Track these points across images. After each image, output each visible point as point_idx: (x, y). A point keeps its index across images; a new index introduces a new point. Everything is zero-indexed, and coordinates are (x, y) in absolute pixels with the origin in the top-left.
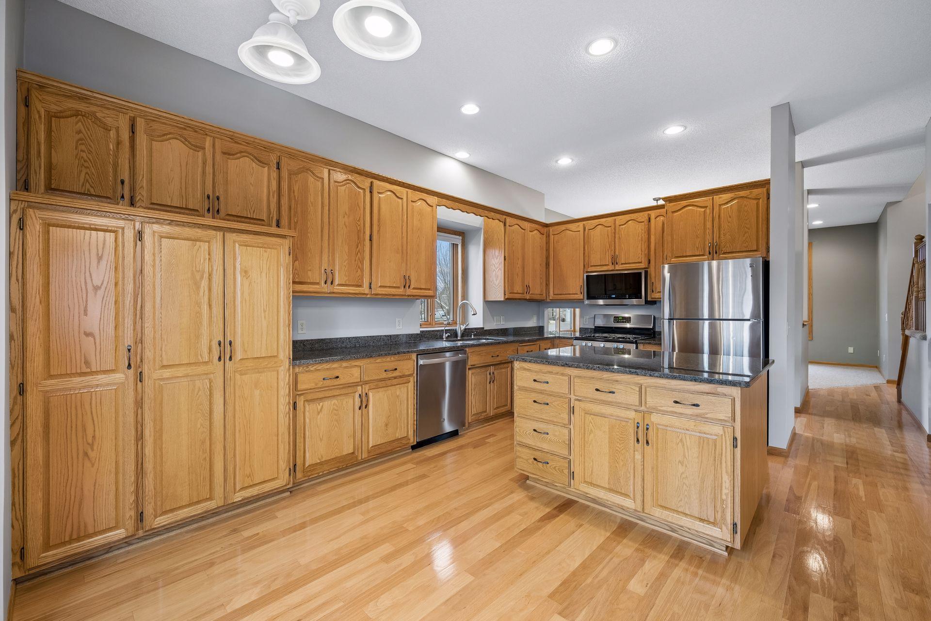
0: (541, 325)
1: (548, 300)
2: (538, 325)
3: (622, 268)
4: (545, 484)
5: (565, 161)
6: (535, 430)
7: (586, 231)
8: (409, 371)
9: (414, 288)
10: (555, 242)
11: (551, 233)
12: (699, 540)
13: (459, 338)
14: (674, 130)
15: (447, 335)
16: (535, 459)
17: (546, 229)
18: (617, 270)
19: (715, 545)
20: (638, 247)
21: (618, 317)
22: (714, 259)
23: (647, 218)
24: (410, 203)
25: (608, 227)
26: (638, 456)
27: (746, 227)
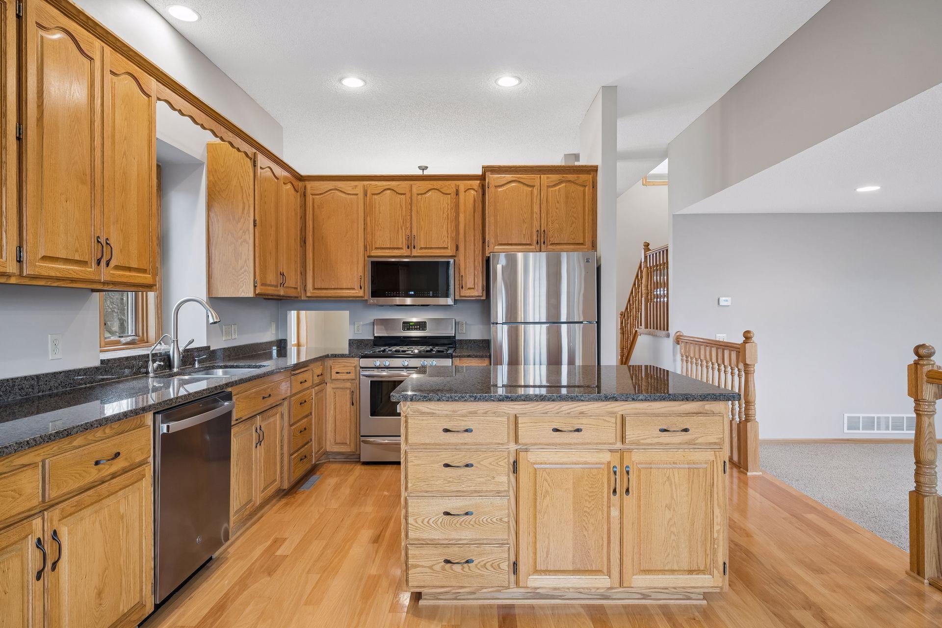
0: (280, 338)
1: (303, 298)
2: (277, 339)
3: (418, 254)
4: (453, 596)
5: (353, 83)
6: (447, 514)
7: (368, 195)
8: (142, 453)
9: (117, 267)
10: (316, 206)
11: (309, 191)
12: (675, 597)
13: (175, 370)
14: (507, 82)
15: (155, 365)
16: (447, 562)
17: (301, 184)
18: (414, 257)
19: (693, 596)
20: (443, 226)
21: (409, 323)
22: (542, 250)
23: (455, 190)
24: (108, 77)
25: (401, 194)
26: (615, 513)
27: (573, 216)
